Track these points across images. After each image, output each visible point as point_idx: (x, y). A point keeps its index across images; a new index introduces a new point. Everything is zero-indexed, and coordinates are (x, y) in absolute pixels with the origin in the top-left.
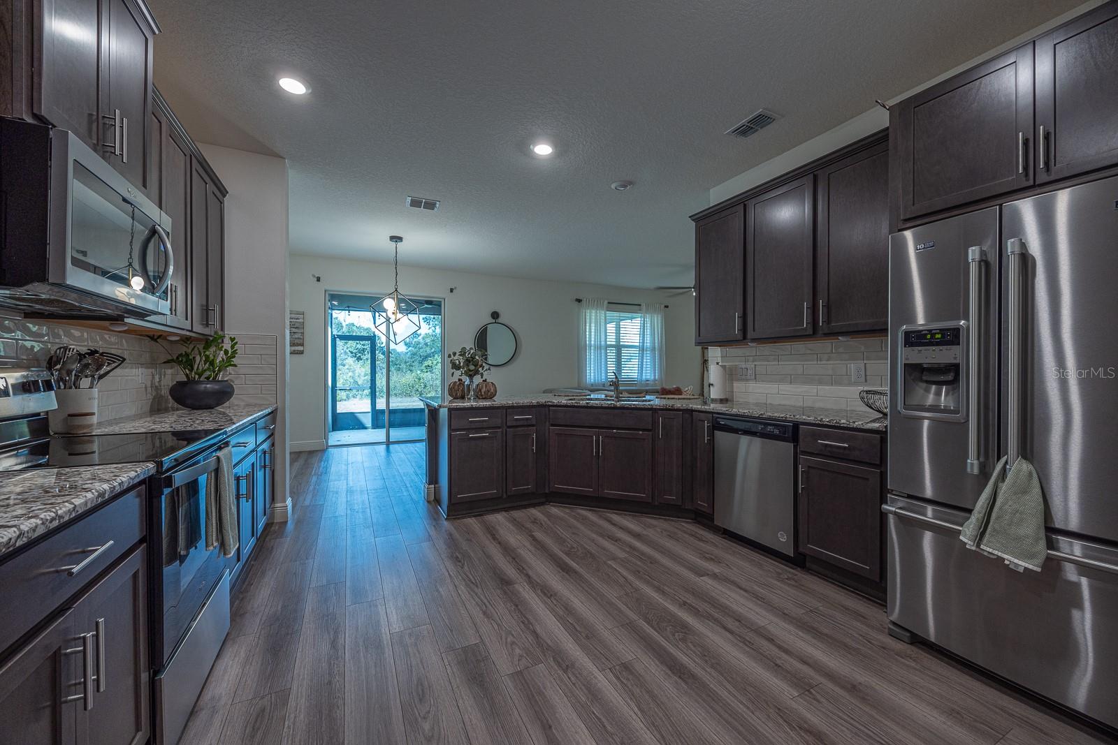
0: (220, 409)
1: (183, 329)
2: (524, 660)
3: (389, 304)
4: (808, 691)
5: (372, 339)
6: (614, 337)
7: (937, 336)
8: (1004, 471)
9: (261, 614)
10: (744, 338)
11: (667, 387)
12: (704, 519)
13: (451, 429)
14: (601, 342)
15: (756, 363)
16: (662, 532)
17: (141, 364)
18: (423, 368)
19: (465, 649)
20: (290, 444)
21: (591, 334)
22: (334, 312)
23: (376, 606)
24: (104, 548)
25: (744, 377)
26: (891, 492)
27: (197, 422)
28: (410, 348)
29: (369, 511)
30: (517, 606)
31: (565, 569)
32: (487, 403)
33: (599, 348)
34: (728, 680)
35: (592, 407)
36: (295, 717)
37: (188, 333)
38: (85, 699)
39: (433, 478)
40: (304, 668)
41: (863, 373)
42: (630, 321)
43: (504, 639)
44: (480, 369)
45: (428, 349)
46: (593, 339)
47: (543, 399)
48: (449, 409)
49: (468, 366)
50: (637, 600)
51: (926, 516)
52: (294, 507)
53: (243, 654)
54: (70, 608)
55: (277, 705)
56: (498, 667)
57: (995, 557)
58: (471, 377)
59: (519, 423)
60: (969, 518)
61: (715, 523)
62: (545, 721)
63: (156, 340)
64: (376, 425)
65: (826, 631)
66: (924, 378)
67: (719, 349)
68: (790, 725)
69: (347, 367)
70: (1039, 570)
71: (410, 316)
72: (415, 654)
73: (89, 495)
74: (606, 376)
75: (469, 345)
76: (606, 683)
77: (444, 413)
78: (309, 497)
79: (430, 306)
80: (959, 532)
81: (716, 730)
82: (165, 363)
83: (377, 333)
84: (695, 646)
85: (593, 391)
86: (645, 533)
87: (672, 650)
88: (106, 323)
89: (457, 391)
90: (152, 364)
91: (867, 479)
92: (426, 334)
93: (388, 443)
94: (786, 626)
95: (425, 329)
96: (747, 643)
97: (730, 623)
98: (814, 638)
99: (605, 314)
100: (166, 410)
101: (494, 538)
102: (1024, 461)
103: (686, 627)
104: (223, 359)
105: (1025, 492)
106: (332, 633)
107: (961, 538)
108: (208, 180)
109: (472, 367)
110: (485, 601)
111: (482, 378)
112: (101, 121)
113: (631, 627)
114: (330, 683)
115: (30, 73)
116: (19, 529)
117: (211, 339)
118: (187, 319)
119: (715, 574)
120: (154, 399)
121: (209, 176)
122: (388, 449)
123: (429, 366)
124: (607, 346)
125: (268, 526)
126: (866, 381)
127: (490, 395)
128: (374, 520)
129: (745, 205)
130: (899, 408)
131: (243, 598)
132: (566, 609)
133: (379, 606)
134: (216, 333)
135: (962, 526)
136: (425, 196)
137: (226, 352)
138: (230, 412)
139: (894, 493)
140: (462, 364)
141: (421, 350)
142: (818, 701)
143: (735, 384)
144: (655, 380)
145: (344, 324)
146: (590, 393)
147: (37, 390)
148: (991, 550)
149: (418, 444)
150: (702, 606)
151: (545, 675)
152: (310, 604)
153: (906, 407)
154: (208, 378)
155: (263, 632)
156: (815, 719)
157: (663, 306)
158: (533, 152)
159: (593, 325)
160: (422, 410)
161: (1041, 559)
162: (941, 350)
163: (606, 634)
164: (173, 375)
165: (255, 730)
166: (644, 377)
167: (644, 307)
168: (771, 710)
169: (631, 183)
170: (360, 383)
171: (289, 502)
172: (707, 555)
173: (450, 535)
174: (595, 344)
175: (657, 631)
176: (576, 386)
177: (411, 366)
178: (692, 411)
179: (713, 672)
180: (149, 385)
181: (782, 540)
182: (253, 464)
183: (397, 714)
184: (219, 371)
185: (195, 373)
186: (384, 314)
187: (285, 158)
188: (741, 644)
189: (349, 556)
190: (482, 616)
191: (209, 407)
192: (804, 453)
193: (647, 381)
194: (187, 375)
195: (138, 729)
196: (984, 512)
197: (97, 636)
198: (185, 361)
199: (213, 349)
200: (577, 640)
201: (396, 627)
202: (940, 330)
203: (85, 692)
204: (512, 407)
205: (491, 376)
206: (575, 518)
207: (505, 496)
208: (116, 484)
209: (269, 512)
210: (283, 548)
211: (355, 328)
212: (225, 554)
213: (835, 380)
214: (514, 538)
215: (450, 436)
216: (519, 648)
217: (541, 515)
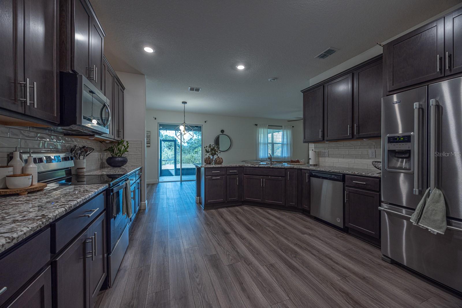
0: (122, 167)
1: (111, 139)
2: (233, 260)
3: (182, 128)
4: (345, 278)
5: (175, 141)
6: (271, 140)
7: (401, 139)
8: (429, 193)
9: (138, 240)
10: (323, 140)
11: (293, 160)
12: (306, 212)
13: (205, 176)
14: (265, 141)
15: (329, 150)
16: (289, 217)
17: (97, 151)
18: (194, 152)
19: (211, 256)
20: (147, 181)
21: (261, 138)
22: (161, 131)
23: (179, 240)
24: (96, 210)
25: (324, 155)
26: (383, 202)
27: (117, 171)
28: (189, 144)
29: (175, 206)
30: (230, 242)
31: (249, 229)
32: (219, 166)
33: (264, 144)
34: (312, 272)
35: (260, 168)
36: (152, 274)
37: (113, 140)
38: (92, 257)
39: (199, 194)
40: (155, 258)
41: (374, 154)
42: (278, 133)
43: (225, 253)
44: (217, 153)
45: (196, 145)
46: (262, 140)
47: (241, 164)
48: (205, 168)
49: (212, 151)
50: (277, 242)
51: (402, 213)
52: (148, 204)
53: (133, 253)
54: (88, 228)
55: (146, 270)
56: (223, 262)
57: (425, 228)
58: (213, 156)
59: (231, 174)
60: (414, 212)
61: (311, 214)
62: (240, 281)
63: (102, 143)
64: (177, 174)
65: (354, 257)
66: (396, 156)
67: (313, 144)
68: (336, 289)
69: (165, 152)
70: (443, 234)
71: (190, 132)
72: (193, 256)
73: (92, 193)
74: (268, 155)
75: (212, 143)
76: (264, 270)
77: (203, 169)
78: (153, 200)
79: (197, 128)
80: (410, 218)
81: (306, 289)
82: (104, 150)
83: (177, 139)
84: (299, 260)
85: (262, 161)
86: (282, 217)
87: (290, 260)
88: (88, 137)
89: (208, 161)
90: (100, 151)
91: (374, 197)
92: (195, 139)
93: (181, 181)
94: (338, 254)
95: (195, 137)
96: (321, 260)
97: (315, 252)
98: (349, 259)
99: (267, 130)
100: (105, 167)
101: (222, 217)
102: (437, 189)
103: (297, 253)
104: (124, 149)
105: (438, 202)
106: (163, 248)
107: (411, 220)
108: (119, 84)
109: (213, 152)
110: (219, 240)
111: (217, 156)
112: (89, 70)
113: (274, 251)
114: (164, 264)
115: (71, 57)
116: (77, 201)
117: (120, 142)
118: (113, 135)
119: (310, 234)
120: (101, 163)
121: (120, 84)
122: (181, 183)
123: (196, 151)
124: (268, 143)
125: (139, 210)
126: (376, 157)
127: (221, 163)
128: (177, 209)
129: (324, 86)
130: (386, 168)
131: (132, 235)
132: (249, 244)
133: (180, 240)
134: (121, 140)
135: (411, 215)
136: (195, 86)
137: (125, 147)
138: (127, 169)
139: (384, 202)
140: (209, 151)
141: (193, 145)
142: (348, 282)
143: (320, 159)
144: (288, 157)
145: (164, 135)
146: (260, 162)
147: (69, 160)
148: (423, 225)
149: (192, 182)
150: (304, 245)
151: (241, 266)
152: (155, 237)
153: (388, 167)
154: (119, 156)
155: (140, 246)
156: (346, 288)
157: (291, 127)
158: (237, 68)
159: (262, 135)
160: (194, 169)
161: (444, 229)
162: (403, 144)
163: (264, 254)
164: (107, 155)
165: (139, 277)
166: (283, 156)
167: (283, 127)
168: (328, 284)
169: (276, 78)
170: (170, 158)
171: (146, 202)
172: (307, 227)
173: (205, 215)
174: (263, 142)
175: (285, 254)
176: (255, 159)
177: (189, 151)
178: (301, 169)
179: (306, 269)
180: (99, 158)
181: (339, 221)
182: (135, 187)
183: (187, 276)
184: (123, 153)
185: (115, 154)
186: (180, 131)
187: (145, 75)
188: (319, 260)
189: (168, 222)
190: (217, 244)
191: (119, 166)
192: (347, 186)
193: (285, 157)
194: (112, 155)
195: (104, 272)
196: (420, 210)
197: (95, 238)
198: (111, 150)
199: (120, 145)
200: (253, 255)
201: (186, 247)
202: (403, 136)
203: (92, 255)
204: (229, 167)
205: (221, 155)
206: (254, 211)
207: (226, 202)
208: (99, 190)
209: (140, 205)
210: (145, 218)
211: (168, 137)
212: (128, 217)
213: (362, 157)
214: (229, 218)
215: (205, 178)
216: (231, 257)
217: (240, 209)
